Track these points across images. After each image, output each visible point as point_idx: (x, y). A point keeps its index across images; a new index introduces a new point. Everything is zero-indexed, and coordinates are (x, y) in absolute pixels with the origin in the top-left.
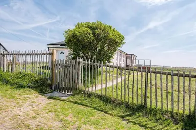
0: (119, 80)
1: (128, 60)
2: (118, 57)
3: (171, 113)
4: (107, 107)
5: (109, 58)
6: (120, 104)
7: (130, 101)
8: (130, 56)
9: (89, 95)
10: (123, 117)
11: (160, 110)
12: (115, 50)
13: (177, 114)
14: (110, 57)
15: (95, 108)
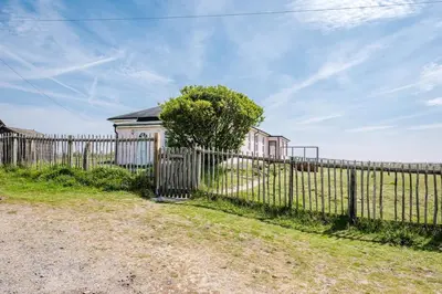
0: (256, 183)
1: (273, 148)
2: (252, 142)
3: (322, 214)
4: (240, 210)
5: (237, 145)
6: (257, 206)
7: (271, 203)
8: (276, 139)
9: (214, 198)
10: (261, 220)
11: (309, 212)
12: (246, 131)
13: (328, 215)
14: (239, 142)
15: (225, 211)
